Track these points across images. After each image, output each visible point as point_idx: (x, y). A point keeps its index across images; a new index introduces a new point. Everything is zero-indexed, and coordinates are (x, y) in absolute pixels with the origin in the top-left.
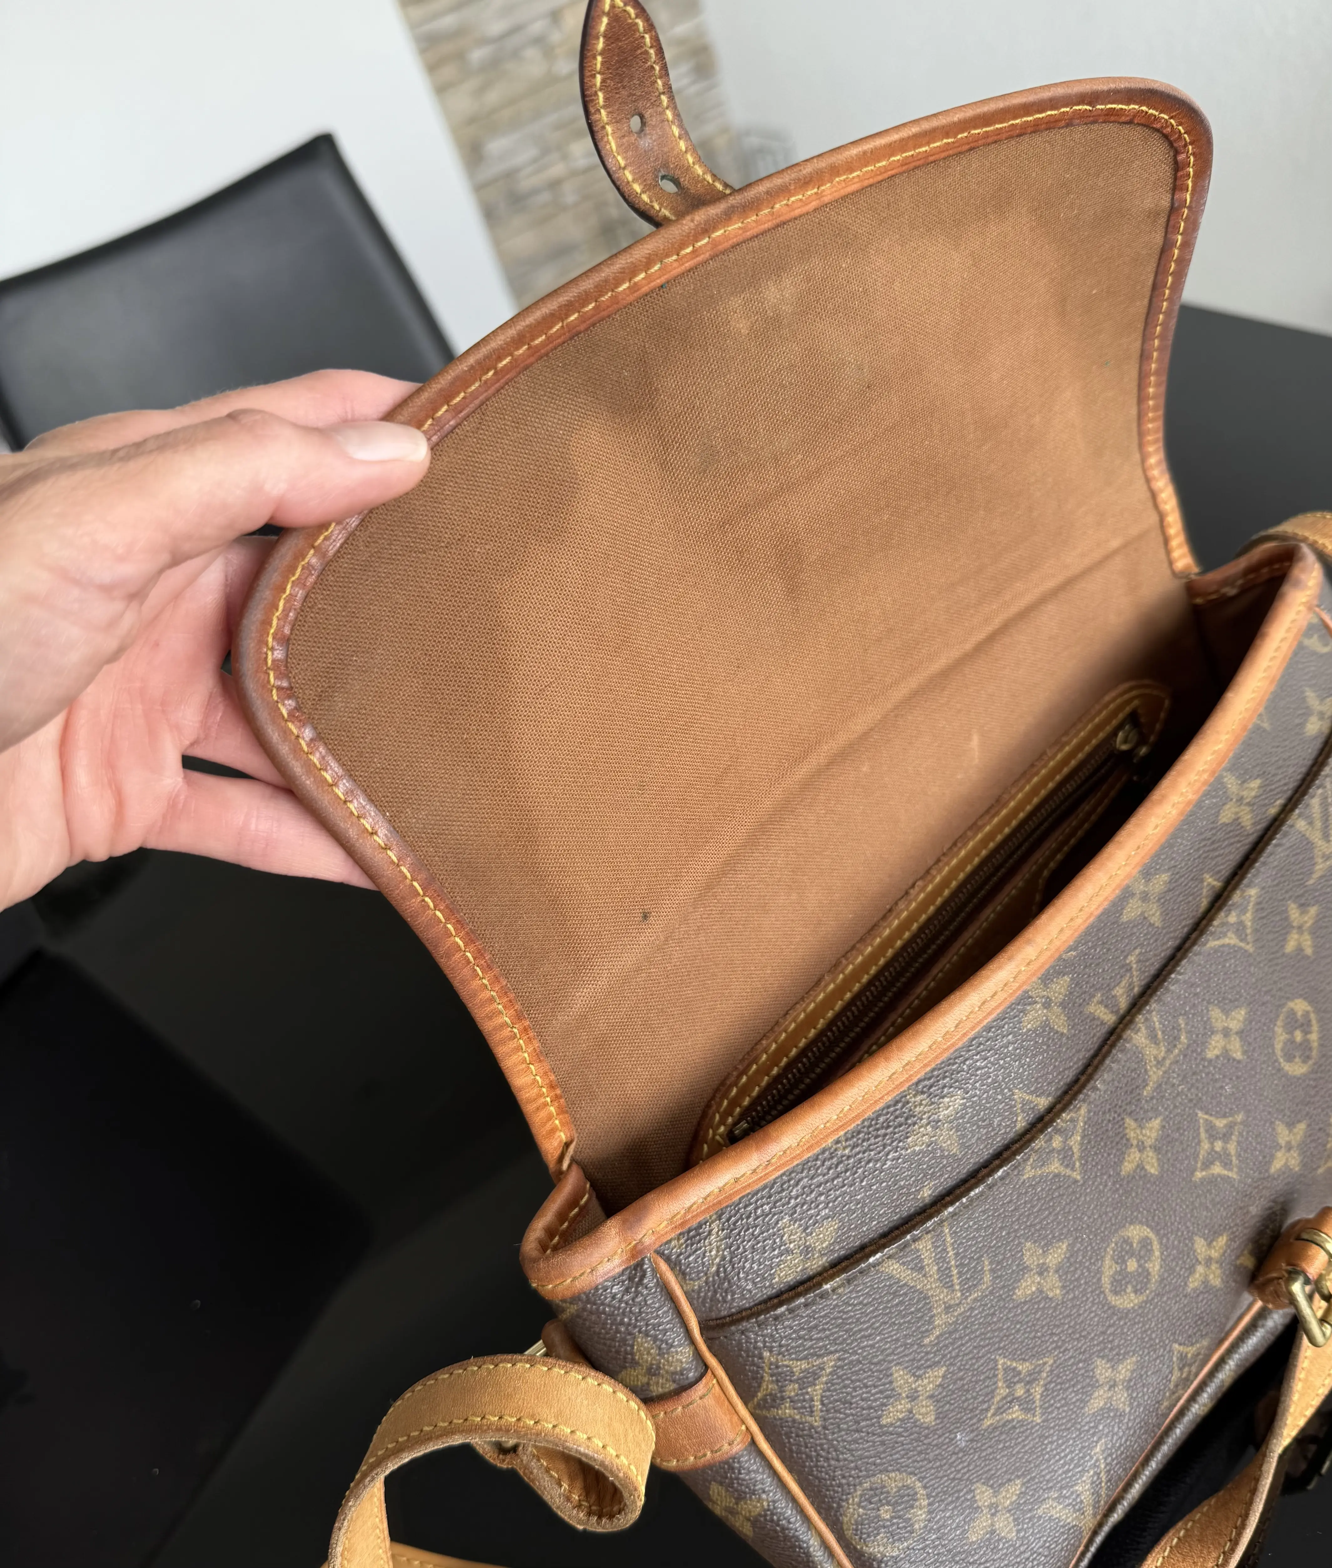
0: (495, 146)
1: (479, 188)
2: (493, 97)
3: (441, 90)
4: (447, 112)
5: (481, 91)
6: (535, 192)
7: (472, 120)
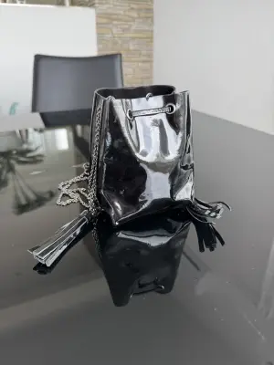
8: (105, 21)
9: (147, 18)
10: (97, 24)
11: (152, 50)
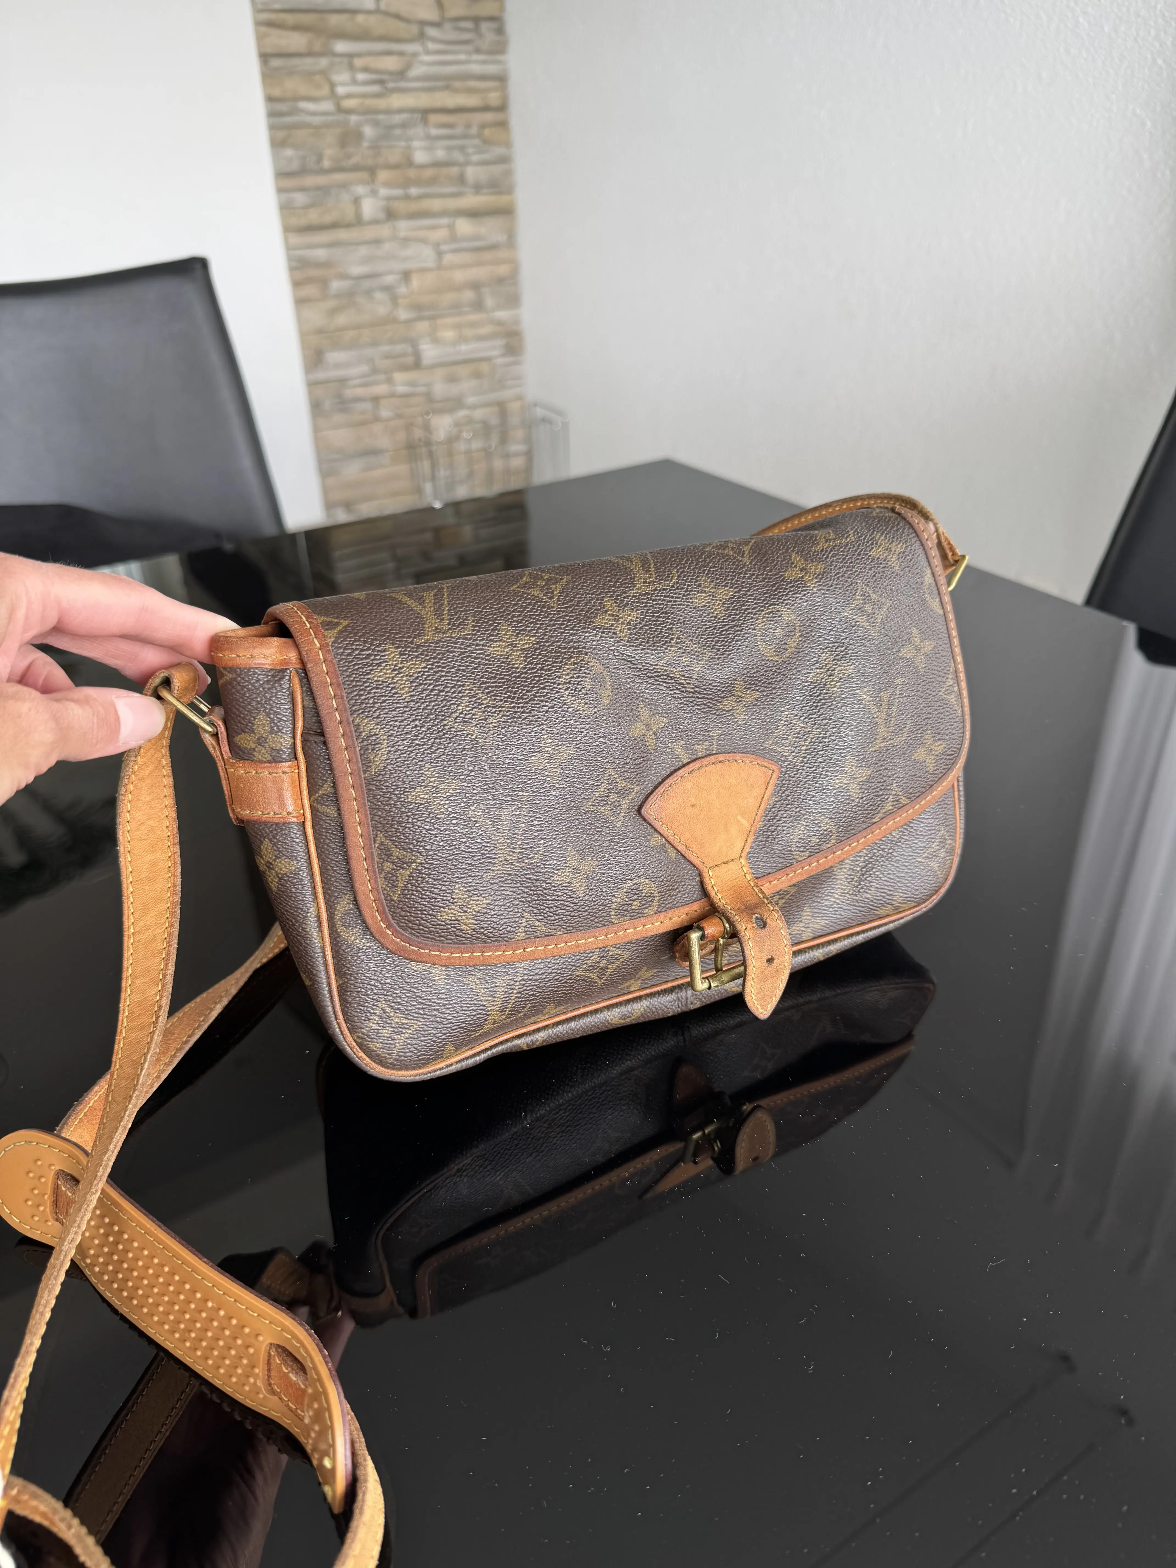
0: (334, 357)
1: (312, 385)
2: (341, 320)
3: (300, 302)
4: (300, 320)
5: (333, 312)
6: (358, 400)
7: (320, 331)
8: (296, 41)
9: (477, 20)
10: (265, 57)
11: (505, 160)
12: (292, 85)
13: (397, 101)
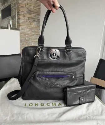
8: (23, 35)
9: (38, 35)
10: (20, 36)
12: (22, 38)
13: (31, 40)
